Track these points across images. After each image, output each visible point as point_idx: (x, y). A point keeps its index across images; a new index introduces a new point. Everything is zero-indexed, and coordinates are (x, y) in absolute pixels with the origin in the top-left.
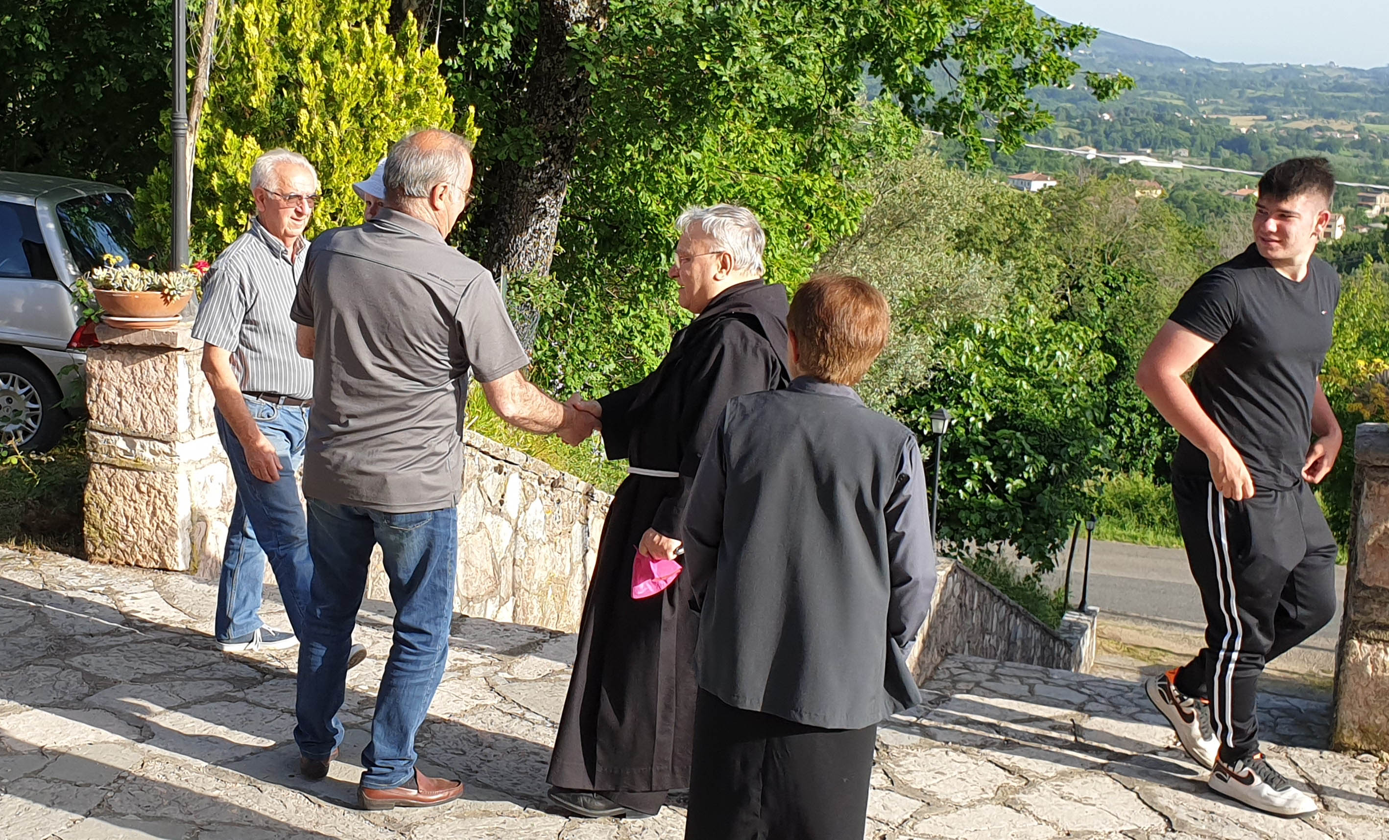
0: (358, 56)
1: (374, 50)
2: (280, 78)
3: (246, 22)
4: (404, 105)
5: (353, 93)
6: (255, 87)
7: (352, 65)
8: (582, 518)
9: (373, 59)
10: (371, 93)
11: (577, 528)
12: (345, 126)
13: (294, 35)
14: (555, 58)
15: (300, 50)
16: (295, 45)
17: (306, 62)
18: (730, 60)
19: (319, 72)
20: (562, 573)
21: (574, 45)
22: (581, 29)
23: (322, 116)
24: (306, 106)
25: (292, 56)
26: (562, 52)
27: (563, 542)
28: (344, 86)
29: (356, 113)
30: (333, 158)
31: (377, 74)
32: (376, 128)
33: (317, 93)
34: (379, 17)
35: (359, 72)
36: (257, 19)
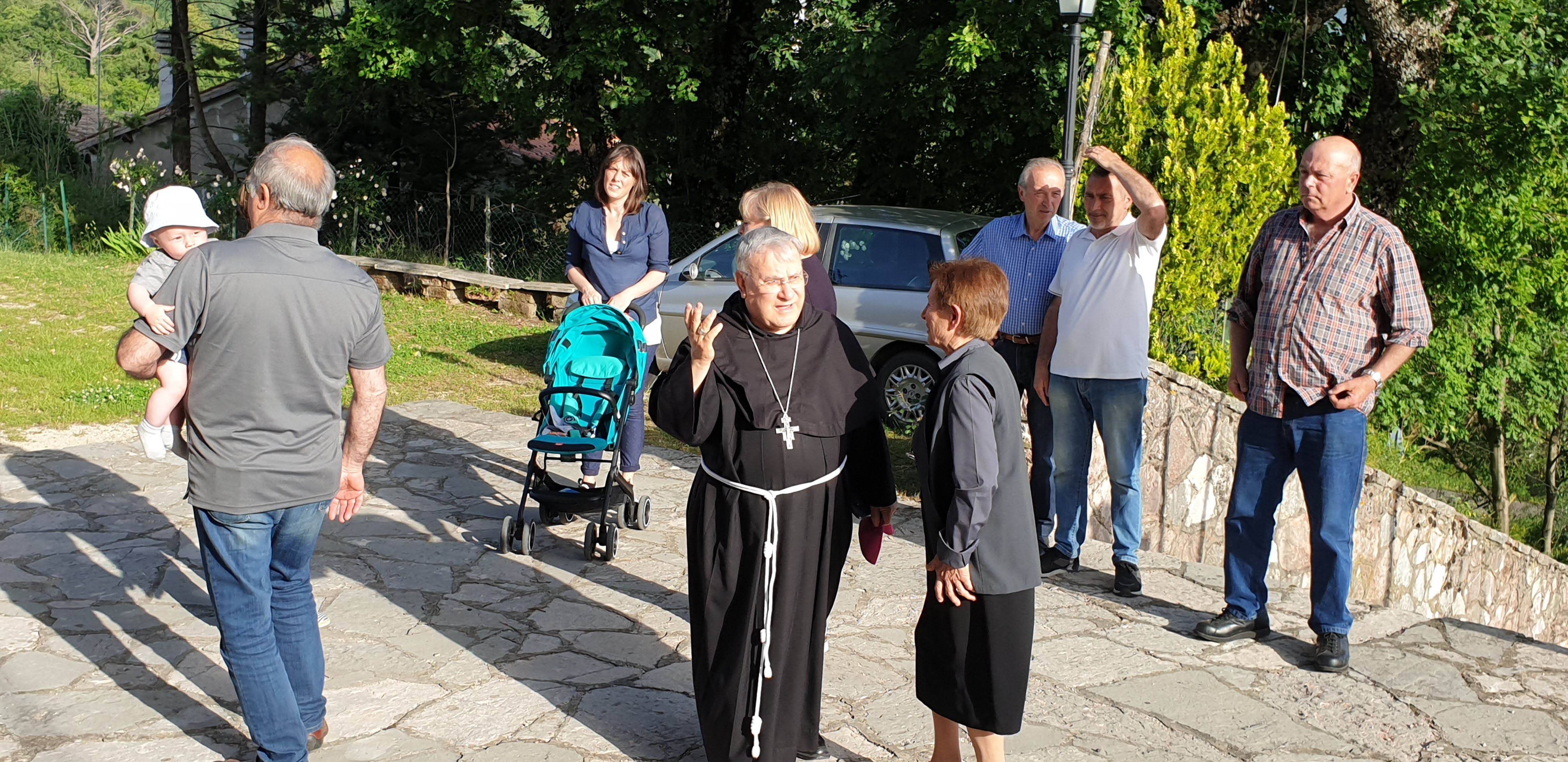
0: (1216, 112)
1: (1231, 107)
2: (1149, 130)
3: (1123, 85)
4: (1253, 152)
5: (1211, 143)
6: (1127, 138)
7: (1211, 119)
8: (1391, 510)
9: (1229, 114)
10: (1227, 143)
11: (1386, 519)
12: (1201, 169)
13: (1162, 95)
14: (1385, 113)
15: (1165, 108)
16: (1163, 104)
17: (1170, 118)
18: (1553, 116)
19: (1182, 125)
20: (1371, 555)
21: (1406, 102)
22: (1413, 88)
23: (1182, 162)
24: (1169, 154)
25: (1160, 113)
26: (1392, 108)
27: (1373, 529)
28: (1203, 137)
29: (1212, 160)
30: (1189, 197)
31: (1232, 127)
32: (1228, 172)
33: (1179, 144)
34: (1235, 79)
35: (1216, 126)
36: (1132, 82)
